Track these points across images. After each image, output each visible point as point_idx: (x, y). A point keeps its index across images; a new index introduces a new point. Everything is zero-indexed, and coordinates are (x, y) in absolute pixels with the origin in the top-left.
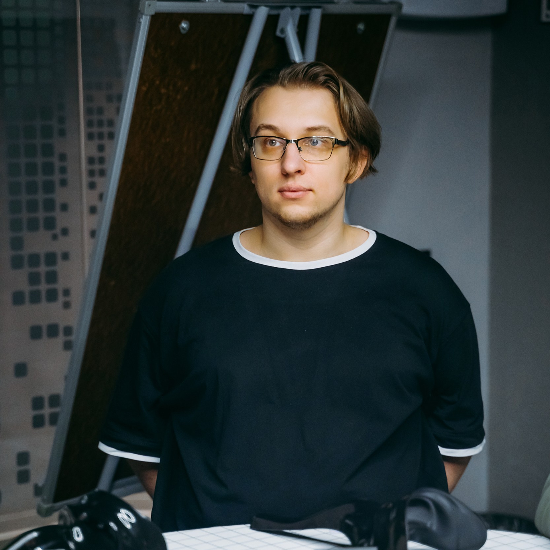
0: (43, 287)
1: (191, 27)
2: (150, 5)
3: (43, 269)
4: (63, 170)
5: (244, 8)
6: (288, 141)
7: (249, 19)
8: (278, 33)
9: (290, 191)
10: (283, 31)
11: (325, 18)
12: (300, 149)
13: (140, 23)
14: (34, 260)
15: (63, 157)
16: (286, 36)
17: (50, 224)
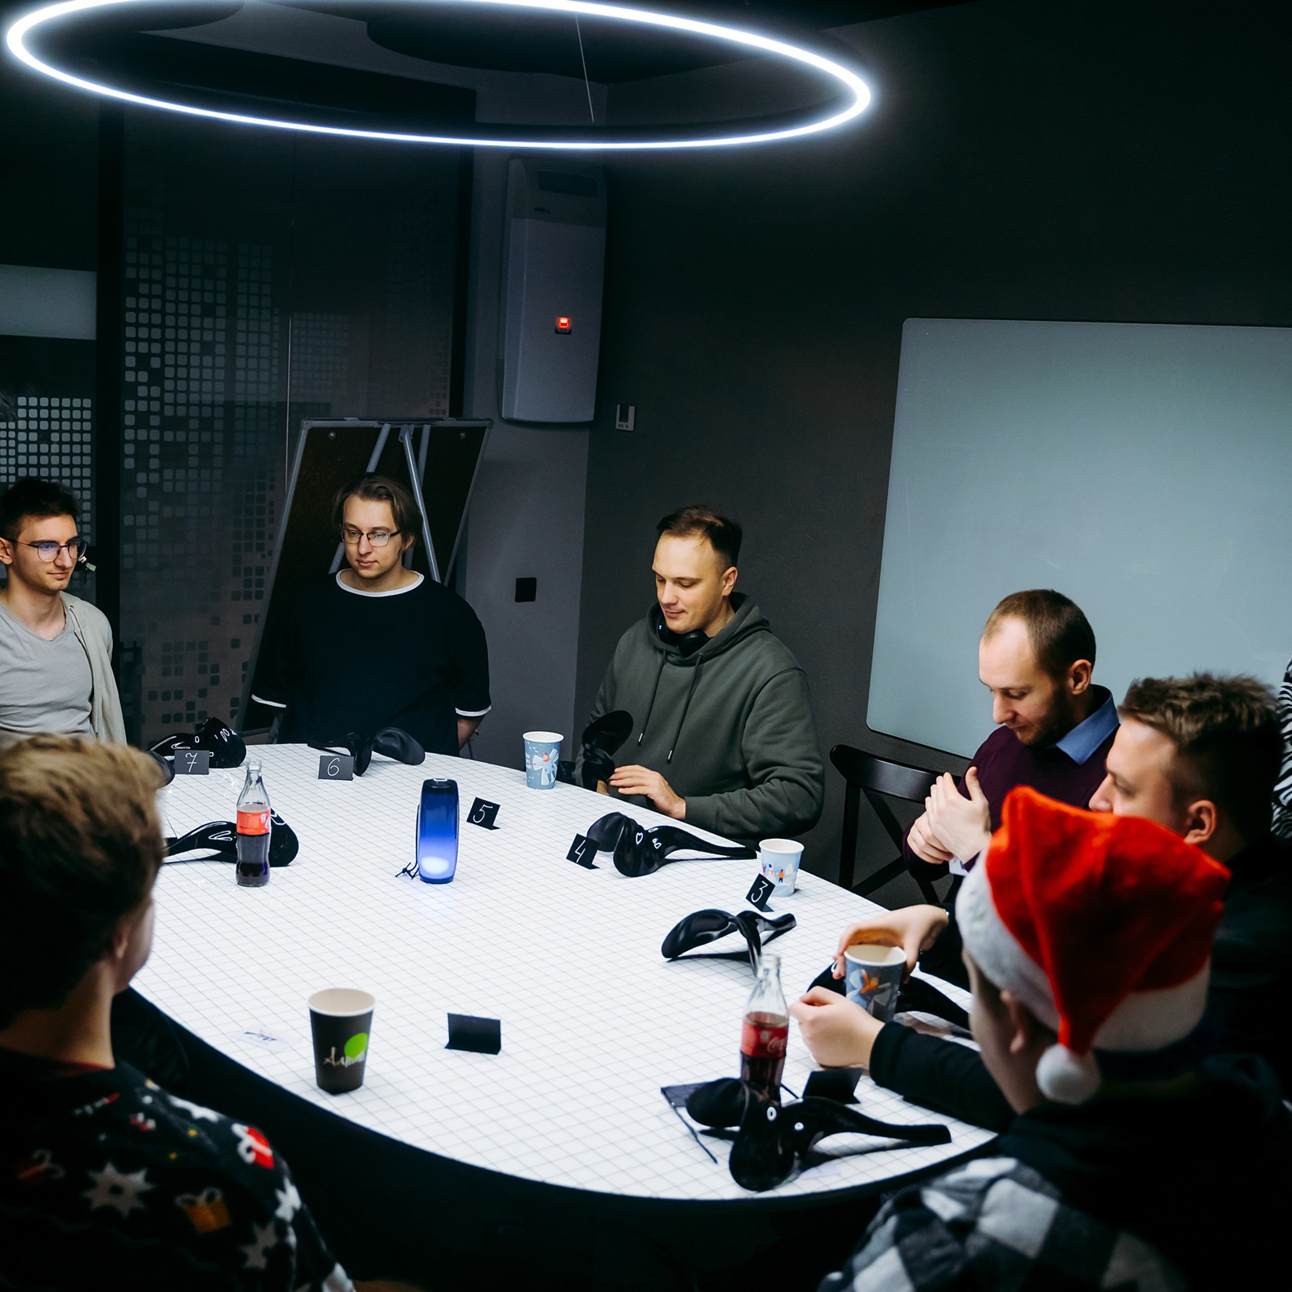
0: (254, 589)
1: (336, 436)
2: (307, 423)
3: (254, 577)
4: (271, 512)
5: (374, 424)
6: (362, 534)
7: (378, 430)
8: (399, 440)
9: (363, 562)
10: (402, 438)
11: (432, 430)
12: (369, 539)
13: (301, 433)
14: (248, 571)
15: (272, 504)
16: (404, 442)
17: (260, 547)
